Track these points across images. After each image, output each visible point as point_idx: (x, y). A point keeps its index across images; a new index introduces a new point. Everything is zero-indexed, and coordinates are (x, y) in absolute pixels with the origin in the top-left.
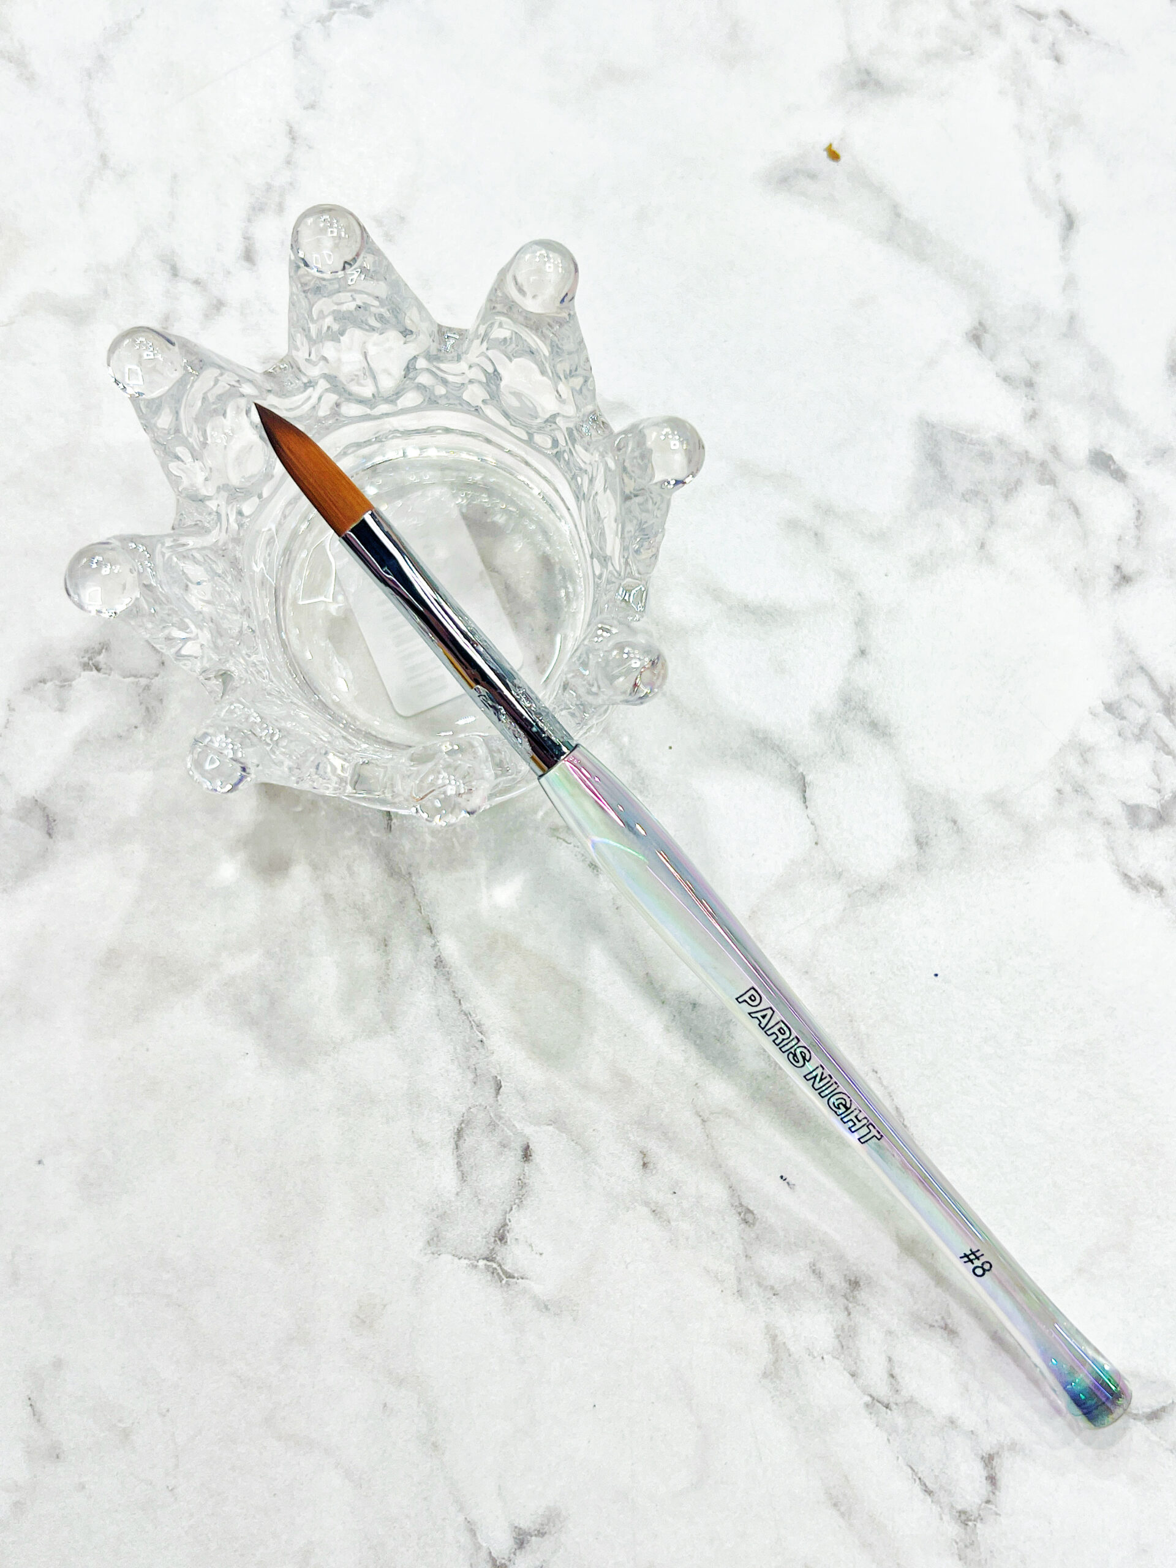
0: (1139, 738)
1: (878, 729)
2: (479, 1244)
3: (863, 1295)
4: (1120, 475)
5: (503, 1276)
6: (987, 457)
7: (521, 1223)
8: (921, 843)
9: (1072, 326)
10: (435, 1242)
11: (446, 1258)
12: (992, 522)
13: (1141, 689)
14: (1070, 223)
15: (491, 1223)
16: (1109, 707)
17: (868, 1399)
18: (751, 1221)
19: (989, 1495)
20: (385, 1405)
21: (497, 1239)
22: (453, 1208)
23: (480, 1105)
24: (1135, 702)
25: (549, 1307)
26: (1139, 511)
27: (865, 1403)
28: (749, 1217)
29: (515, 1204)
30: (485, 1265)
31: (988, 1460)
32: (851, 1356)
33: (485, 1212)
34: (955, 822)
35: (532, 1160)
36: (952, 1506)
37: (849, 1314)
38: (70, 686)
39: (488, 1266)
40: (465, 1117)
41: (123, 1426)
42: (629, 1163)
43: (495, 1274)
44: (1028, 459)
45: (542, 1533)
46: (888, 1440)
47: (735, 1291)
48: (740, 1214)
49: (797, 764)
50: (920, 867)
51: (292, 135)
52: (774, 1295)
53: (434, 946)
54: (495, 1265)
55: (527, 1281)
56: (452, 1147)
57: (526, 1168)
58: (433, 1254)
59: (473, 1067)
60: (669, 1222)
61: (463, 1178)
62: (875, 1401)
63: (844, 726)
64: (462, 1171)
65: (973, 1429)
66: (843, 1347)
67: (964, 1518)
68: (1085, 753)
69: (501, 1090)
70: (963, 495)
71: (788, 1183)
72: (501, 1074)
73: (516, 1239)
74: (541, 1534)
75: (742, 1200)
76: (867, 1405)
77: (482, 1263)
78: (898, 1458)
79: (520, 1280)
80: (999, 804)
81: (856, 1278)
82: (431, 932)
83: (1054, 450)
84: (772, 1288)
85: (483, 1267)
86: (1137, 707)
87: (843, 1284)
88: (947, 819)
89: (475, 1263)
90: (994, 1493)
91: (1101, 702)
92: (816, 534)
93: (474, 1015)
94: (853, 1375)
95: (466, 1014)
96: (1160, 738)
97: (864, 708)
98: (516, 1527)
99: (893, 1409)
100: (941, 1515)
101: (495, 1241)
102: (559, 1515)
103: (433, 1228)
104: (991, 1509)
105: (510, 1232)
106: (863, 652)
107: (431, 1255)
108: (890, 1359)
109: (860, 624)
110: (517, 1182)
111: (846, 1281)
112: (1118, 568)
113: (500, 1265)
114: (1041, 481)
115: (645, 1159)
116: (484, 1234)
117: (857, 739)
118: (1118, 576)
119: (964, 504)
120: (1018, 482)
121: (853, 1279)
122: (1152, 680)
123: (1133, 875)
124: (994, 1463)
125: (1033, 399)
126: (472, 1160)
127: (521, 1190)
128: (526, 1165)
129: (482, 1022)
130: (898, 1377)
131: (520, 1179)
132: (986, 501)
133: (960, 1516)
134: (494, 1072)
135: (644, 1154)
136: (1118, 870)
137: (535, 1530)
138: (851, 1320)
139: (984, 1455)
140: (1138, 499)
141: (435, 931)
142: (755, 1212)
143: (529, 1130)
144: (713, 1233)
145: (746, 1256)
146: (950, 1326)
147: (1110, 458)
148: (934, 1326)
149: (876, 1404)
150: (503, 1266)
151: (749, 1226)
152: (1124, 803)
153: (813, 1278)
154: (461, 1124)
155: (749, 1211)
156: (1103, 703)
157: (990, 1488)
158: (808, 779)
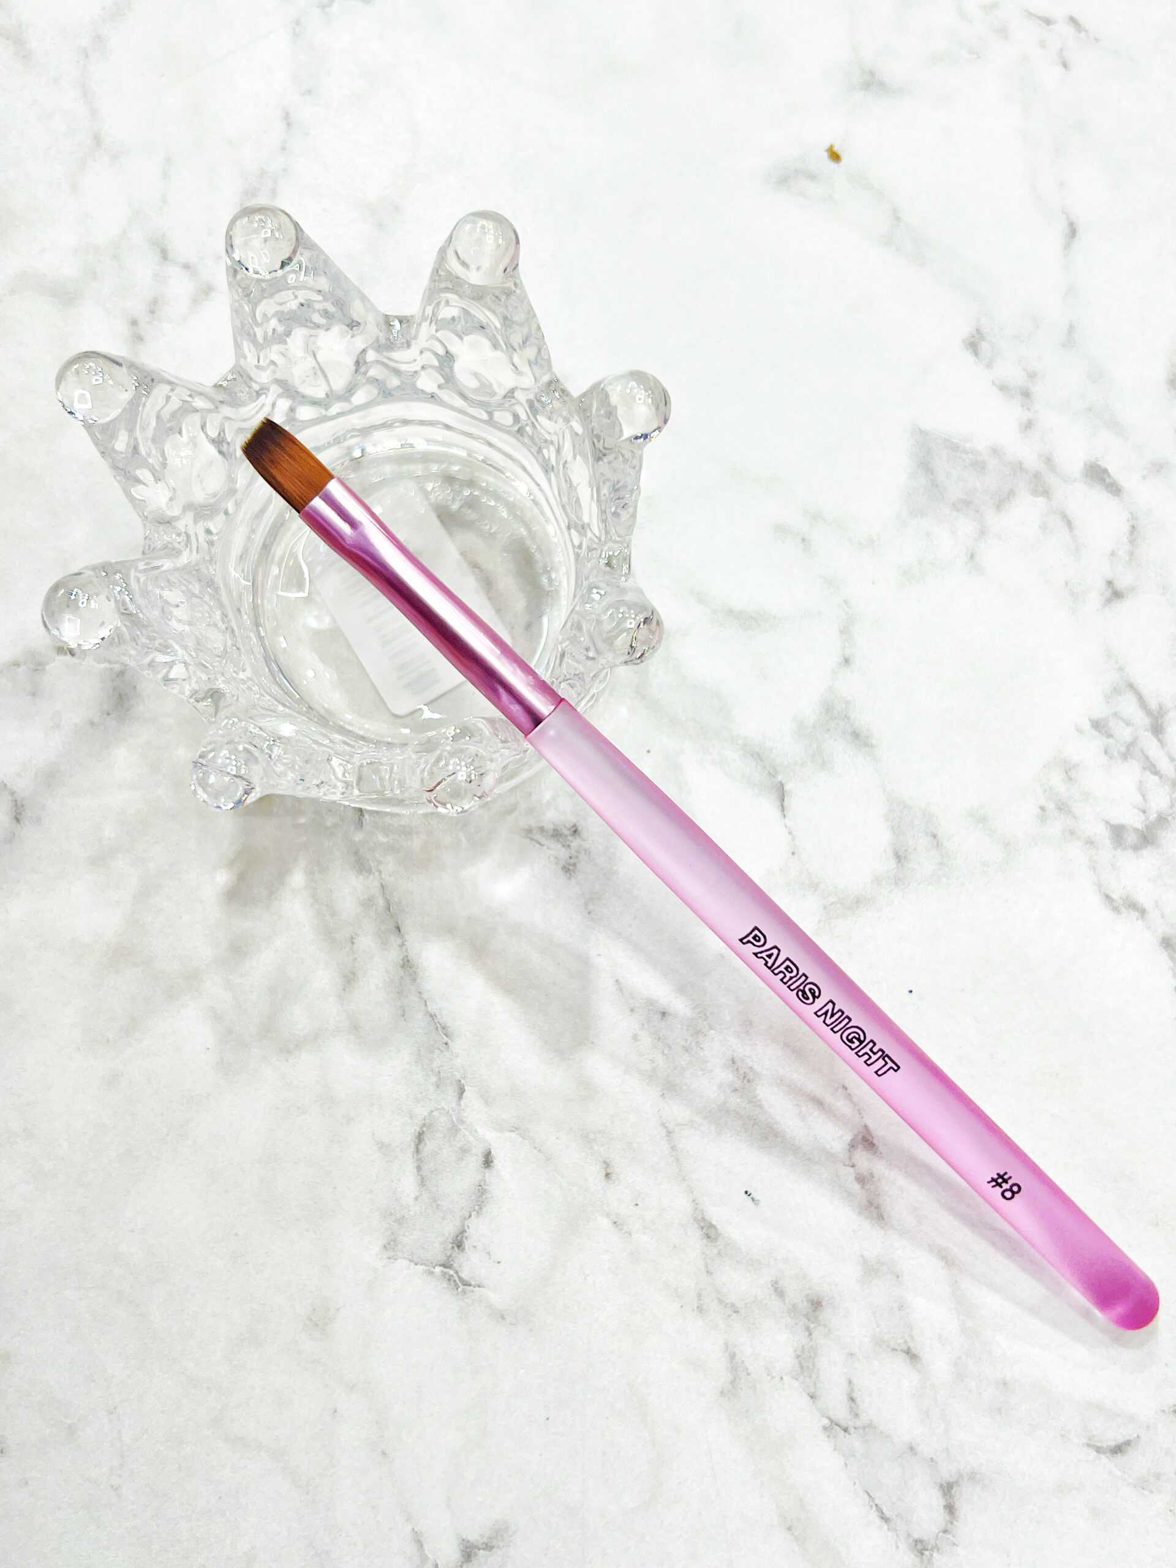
0: (1126, 756)
1: (859, 739)
2: (436, 1249)
3: (826, 1315)
4: (1115, 489)
5: (459, 1284)
6: (980, 467)
7: (478, 1230)
8: (900, 857)
9: (1070, 337)
10: (391, 1246)
11: (402, 1263)
12: (983, 533)
13: (1129, 707)
14: (1073, 231)
15: (449, 1229)
16: (1098, 725)
17: (826, 1422)
18: (713, 1236)
19: (946, 1525)
20: (335, 1411)
21: (454, 1245)
22: (411, 1212)
23: (443, 1108)
24: (1123, 719)
25: (505, 1316)
26: (1133, 527)
27: (823, 1426)
28: (712, 1233)
29: (474, 1210)
30: (442, 1272)
31: (947, 1489)
32: (810, 1377)
33: (443, 1218)
34: (935, 836)
35: (493, 1167)
36: (909, 1535)
37: (810, 1334)
38: (44, 669)
39: (445, 1273)
40: (427, 1121)
41: (69, 1422)
42: (593, 1172)
43: (452, 1281)
44: (1021, 469)
45: (490, 1546)
46: (846, 1465)
47: (695, 1307)
48: (702, 1228)
49: (777, 773)
50: (898, 881)
51: (288, 120)
52: (735, 1312)
53: (402, 945)
54: (451, 1272)
55: (483, 1289)
56: (412, 1150)
57: (487, 1175)
58: (389, 1258)
59: (437, 1069)
60: (630, 1234)
61: (423, 1182)
62: (833, 1424)
63: (826, 735)
64: (421, 1175)
65: (932, 1456)
66: (802, 1367)
67: (920, 1547)
68: (1070, 770)
69: (465, 1094)
70: (954, 504)
71: (753, 1199)
72: (464, 1078)
73: (475, 1247)
74: (488, 1547)
75: (705, 1214)
76: (825, 1428)
77: (438, 1270)
78: (855, 1483)
79: (477, 1289)
80: (980, 819)
81: (818, 1298)
82: (399, 931)
83: (1049, 461)
84: (733, 1305)
85: (440, 1273)
86: (1122, 724)
87: (805, 1304)
88: (927, 833)
89: (432, 1269)
90: (952, 1523)
91: (1088, 720)
92: (803, 540)
93: (439, 1017)
94: (812, 1397)
95: (431, 1016)
96: (1147, 758)
97: (847, 717)
98: (463, 1540)
99: (851, 1432)
100: (896, 1544)
101: (453, 1247)
102: (507, 1528)
103: (390, 1232)
104: (948, 1539)
105: (468, 1239)
106: (847, 661)
107: (388, 1260)
108: (850, 1382)
109: (845, 631)
110: (477, 1188)
111: (808, 1302)
112: (1110, 583)
113: (457, 1272)
114: (1035, 492)
115: (608, 1170)
116: (442, 1240)
117: (839, 750)
118: (1110, 590)
119: (955, 514)
120: (1012, 493)
121: (816, 1299)
122: (1141, 699)
123: (1115, 896)
124: (953, 1491)
125: (1029, 409)
126: (432, 1164)
127: (480, 1196)
128: (487, 1171)
129: (448, 1025)
130: (858, 1401)
131: (480, 1186)
132: (977, 511)
133: (916, 1545)
134: (458, 1076)
135: (607, 1164)
136: (1100, 891)
137: (483, 1544)
138: (811, 1340)
139: (943, 1483)
140: (1132, 514)
141: (402, 930)
142: (718, 1227)
143: (492, 1138)
144: (675, 1247)
145: (708, 1272)
146: (913, 1350)
147: (1105, 471)
148: (896, 1350)
149: (834, 1427)
150: (460, 1274)
151: (712, 1241)
152: (1107, 822)
153: (774, 1297)
154: (422, 1127)
155: (712, 1226)
156: (1090, 720)
157: (948, 1518)
158: (787, 787)
